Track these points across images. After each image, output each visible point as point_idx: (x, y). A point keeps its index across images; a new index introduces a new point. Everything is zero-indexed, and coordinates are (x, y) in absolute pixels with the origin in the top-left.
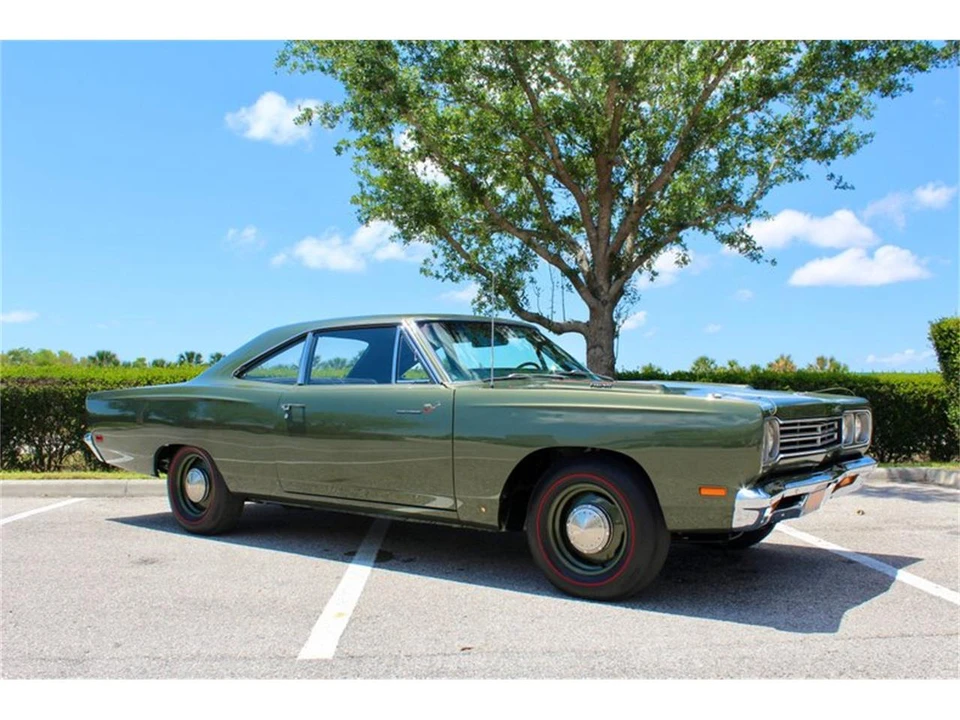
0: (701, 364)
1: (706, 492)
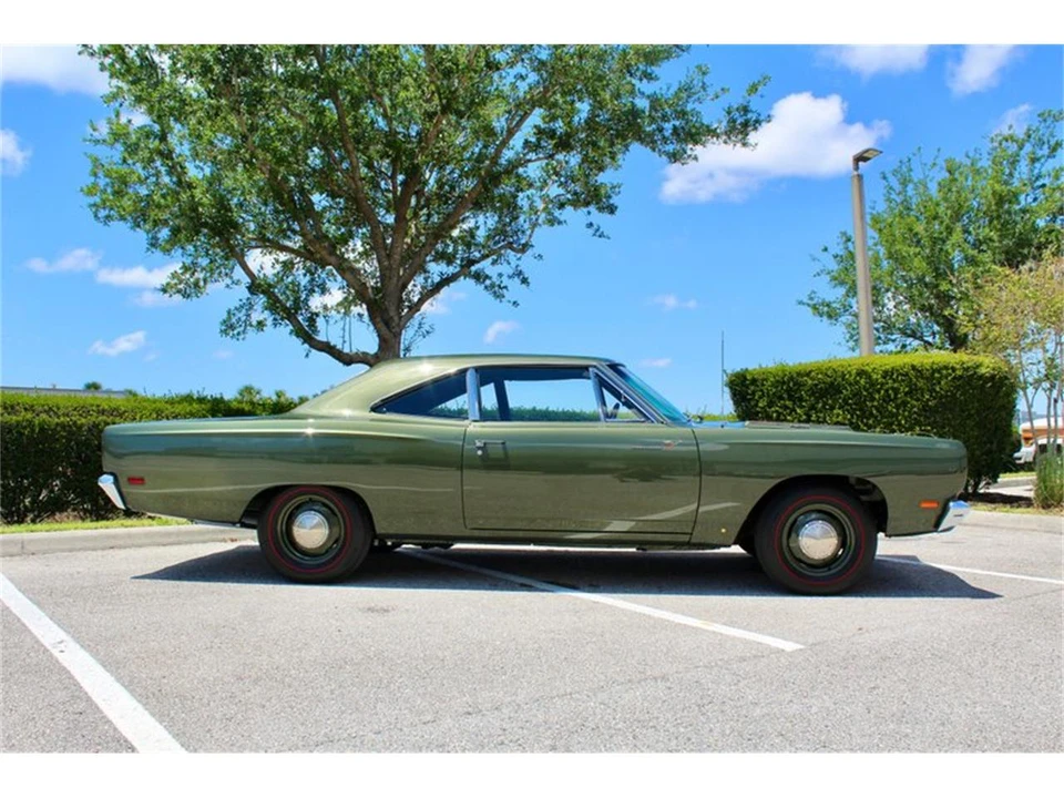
0: (245, 394)
1: (924, 505)
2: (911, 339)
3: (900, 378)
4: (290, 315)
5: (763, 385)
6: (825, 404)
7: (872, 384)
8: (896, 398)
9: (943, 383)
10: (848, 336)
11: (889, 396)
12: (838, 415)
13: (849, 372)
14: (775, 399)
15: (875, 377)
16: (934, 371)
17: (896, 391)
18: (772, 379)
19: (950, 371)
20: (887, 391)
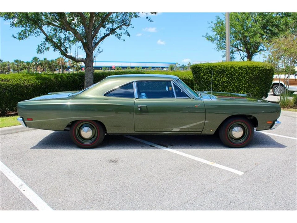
1: (268, 122)
2: (235, 48)
3: (243, 69)
4: (59, 48)
5: (202, 69)
6: (221, 76)
7: (235, 71)
8: (242, 75)
9: (256, 71)
10: (217, 47)
11: (240, 74)
12: (224, 79)
13: (228, 67)
14: (206, 74)
15: (236, 69)
16: (254, 68)
17: (242, 73)
18: (205, 68)
19: (258, 68)
20: (239, 73)
